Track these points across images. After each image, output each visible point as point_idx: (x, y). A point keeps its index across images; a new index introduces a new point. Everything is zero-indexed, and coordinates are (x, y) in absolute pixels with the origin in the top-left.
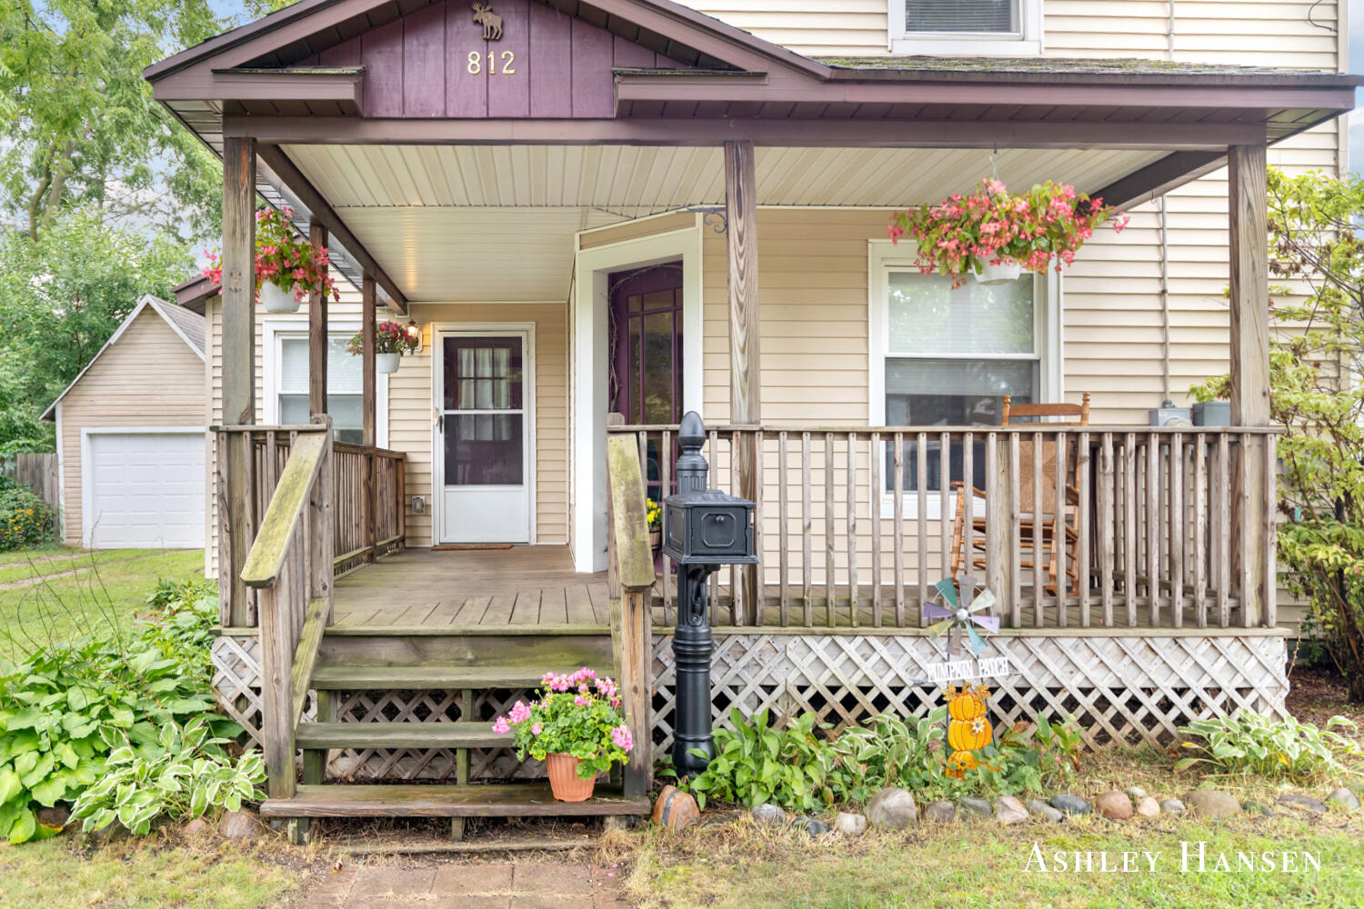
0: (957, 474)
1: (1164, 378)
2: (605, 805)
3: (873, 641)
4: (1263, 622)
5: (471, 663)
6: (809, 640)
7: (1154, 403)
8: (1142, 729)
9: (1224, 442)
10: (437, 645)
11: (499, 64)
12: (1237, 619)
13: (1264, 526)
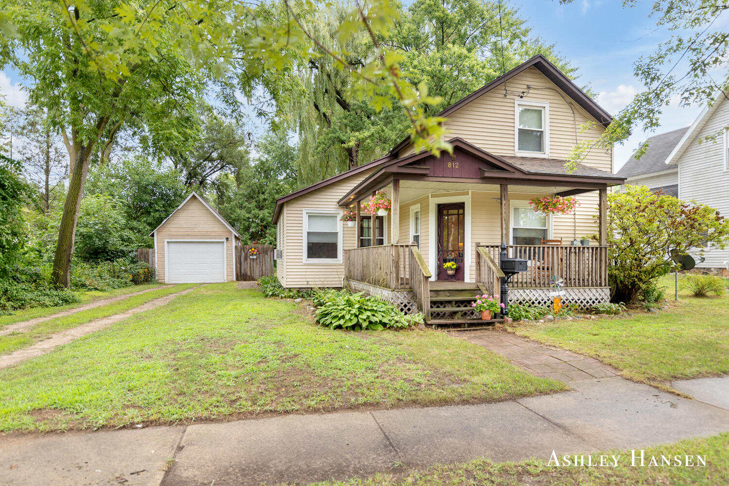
0: (534, 256)
1: (575, 234)
2: (494, 320)
3: (532, 290)
4: (605, 285)
5: (449, 296)
6: (519, 290)
7: (573, 240)
8: (583, 307)
9: (599, 249)
10: (441, 292)
11: (455, 165)
12: (601, 285)
13: (606, 266)
